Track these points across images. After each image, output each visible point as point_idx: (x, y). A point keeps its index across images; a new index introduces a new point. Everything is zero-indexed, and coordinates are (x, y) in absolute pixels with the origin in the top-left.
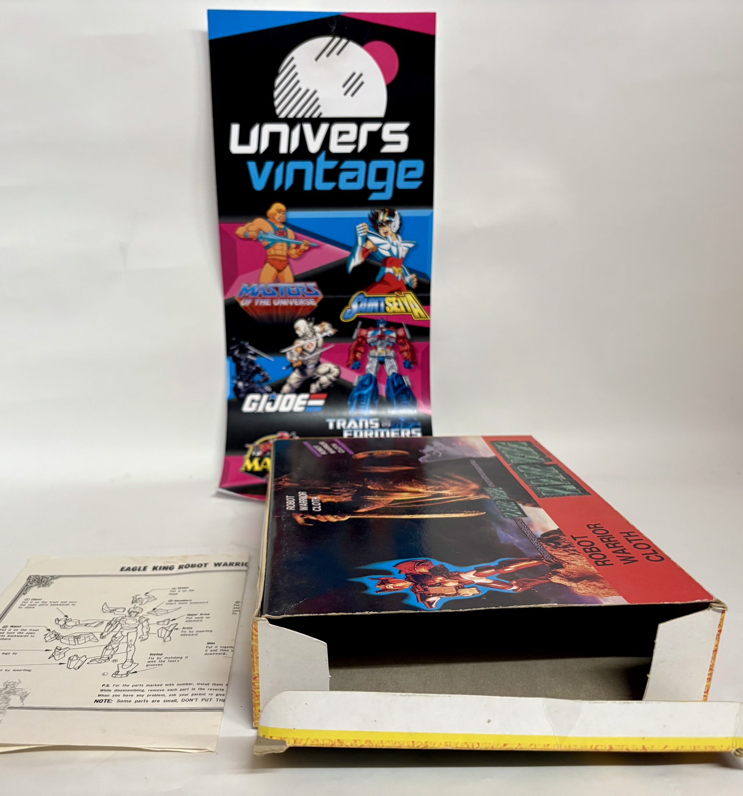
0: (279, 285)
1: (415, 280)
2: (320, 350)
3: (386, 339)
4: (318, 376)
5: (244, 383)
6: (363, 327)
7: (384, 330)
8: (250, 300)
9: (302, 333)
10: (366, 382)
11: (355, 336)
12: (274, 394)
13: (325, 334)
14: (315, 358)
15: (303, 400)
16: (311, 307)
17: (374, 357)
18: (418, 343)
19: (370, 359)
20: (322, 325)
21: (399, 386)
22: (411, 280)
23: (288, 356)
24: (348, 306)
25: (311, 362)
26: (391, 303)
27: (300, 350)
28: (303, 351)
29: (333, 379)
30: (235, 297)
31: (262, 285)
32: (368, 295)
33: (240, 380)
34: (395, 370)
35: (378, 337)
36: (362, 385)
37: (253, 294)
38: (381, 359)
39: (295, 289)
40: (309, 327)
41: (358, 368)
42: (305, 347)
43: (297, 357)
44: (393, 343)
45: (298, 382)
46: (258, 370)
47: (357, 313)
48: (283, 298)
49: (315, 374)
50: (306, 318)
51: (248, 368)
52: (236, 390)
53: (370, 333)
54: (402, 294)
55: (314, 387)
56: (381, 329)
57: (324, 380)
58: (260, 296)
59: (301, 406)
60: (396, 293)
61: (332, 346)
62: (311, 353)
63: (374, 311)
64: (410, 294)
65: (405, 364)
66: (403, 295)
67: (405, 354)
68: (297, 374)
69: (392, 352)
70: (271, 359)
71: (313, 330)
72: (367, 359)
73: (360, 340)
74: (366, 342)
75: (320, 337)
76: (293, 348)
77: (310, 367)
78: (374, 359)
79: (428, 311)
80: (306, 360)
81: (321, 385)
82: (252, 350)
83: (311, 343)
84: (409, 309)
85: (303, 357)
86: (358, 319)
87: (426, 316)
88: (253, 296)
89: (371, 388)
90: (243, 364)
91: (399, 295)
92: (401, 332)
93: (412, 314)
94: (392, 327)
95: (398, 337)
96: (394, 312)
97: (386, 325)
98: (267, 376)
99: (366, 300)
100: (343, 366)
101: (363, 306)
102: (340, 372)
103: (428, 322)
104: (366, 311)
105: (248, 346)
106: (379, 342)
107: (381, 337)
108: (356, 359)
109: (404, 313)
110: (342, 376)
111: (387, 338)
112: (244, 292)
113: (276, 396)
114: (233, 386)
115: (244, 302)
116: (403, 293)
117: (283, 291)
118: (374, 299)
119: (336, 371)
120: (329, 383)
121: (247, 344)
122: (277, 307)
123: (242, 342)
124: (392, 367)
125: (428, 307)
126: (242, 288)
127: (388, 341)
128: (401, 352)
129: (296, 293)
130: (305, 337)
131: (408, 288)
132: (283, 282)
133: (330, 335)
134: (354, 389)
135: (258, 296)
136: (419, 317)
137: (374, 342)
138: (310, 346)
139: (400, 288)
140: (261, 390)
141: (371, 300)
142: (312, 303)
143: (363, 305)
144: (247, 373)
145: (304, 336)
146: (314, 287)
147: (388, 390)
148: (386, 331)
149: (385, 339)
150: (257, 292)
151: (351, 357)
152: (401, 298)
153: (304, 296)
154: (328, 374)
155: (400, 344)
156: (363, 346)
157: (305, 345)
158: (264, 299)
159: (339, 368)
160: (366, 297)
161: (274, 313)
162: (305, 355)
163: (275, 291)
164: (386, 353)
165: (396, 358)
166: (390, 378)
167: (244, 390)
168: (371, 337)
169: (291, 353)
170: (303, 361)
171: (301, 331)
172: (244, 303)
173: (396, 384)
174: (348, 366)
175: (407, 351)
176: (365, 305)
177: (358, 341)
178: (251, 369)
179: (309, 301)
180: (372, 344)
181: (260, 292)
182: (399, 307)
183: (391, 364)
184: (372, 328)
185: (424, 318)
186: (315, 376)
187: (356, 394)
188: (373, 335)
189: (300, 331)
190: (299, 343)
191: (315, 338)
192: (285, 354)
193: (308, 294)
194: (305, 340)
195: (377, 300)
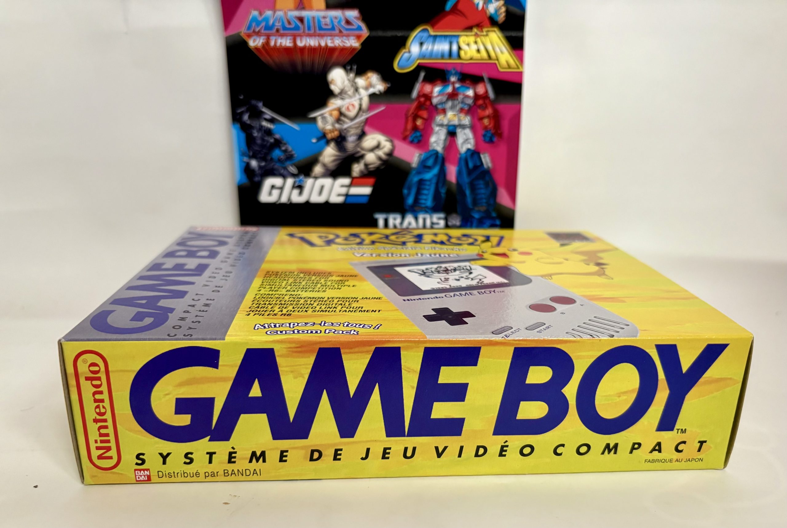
0: (305, 14)
1: (503, 9)
2: (364, 114)
3: (459, 100)
4: (363, 152)
5: (259, 162)
6: (426, 80)
7: (457, 85)
8: (262, 38)
9: (339, 89)
10: (430, 163)
11: (415, 94)
12: (302, 177)
13: (371, 91)
14: (357, 126)
15: (343, 186)
16: (352, 49)
17: (442, 125)
18: (505, 106)
19: (437, 129)
20: (367, 77)
21: (476, 167)
22: (497, 10)
23: (320, 123)
24: (405, 48)
25: (353, 131)
26: (468, 45)
27: (336, 113)
28: (341, 115)
29: (384, 157)
30: (241, 32)
31: (280, 14)
32: (434, 31)
33: (254, 156)
34: (470, 145)
35: (447, 96)
36: (424, 166)
37: (267, 28)
38: (451, 128)
39: (328, 20)
40: (349, 80)
41: (419, 142)
42: (344, 110)
43: (333, 125)
44: (469, 105)
45: (334, 161)
46: (278, 143)
47: (418, 59)
48: (310, 35)
49: (359, 149)
50: (344, 67)
51: (263, 140)
52: (247, 170)
53: (437, 89)
54: (482, 31)
55: (357, 169)
56: (453, 83)
57: (371, 158)
58: (278, 30)
59: (339, 195)
60: (475, 30)
61: (382, 108)
62: (352, 119)
63: (443, 57)
64: (494, 31)
65: (484, 136)
66: (485, 33)
67: (486, 122)
68: (333, 149)
69: (466, 118)
70: (295, 126)
71: (354, 84)
72: (432, 129)
73: (422, 99)
74: (431, 103)
75: (364, 94)
76: (325, 111)
77: (351, 139)
78: (440, 128)
79: (521, 58)
80: (345, 129)
81: (366, 165)
82: (268, 113)
83: (351, 103)
84: (493, 54)
85: (341, 124)
86: (420, 68)
87: (517, 66)
88: (267, 32)
89: (435, 171)
90: (255, 134)
91: (479, 33)
92: (480, 89)
93: (496, 62)
94: (468, 82)
95: (477, 97)
96: (471, 59)
97: (460, 78)
98: (291, 151)
99: (431, 39)
100: (398, 138)
101: (427, 49)
102: (394, 146)
103: (520, 74)
104: (431, 55)
105: (263, 108)
106: (450, 104)
107: (453, 96)
108: (415, 128)
109: (485, 60)
110: (397, 154)
111: (460, 97)
112: (254, 25)
113: (305, 180)
114: (244, 165)
115: (254, 41)
116: (485, 30)
117: (312, 24)
118: (443, 39)
119: (387, 146)
120: (378, 163)
121: (260, 105)
122: (302, 49)
123: (254, 102)
124: (466, 141)
125: (519, 52)
126: (251, 17)
127: (463, 102)
128: (481, 119)
129: (330, 27)
130: (344, 95)
131: (493, 22)
132: (311, 9)
133: (380, 91)
134: (414, 172)
135: (274, 31)
136: (506, 66)
137: (442, 103)
138: (351, 108)
139: (481, 23)
140: (282, 171)
141: (438, 39)
142: (354, 43)
143: (428, 47)
144: (263, 146)
145: (342, 94)
146: (356, 18)
147: (459, 173)
148: (458, 88)
149: (457, 99)
150: (273, 25)
151: (410, 126)
152: (483, 38)
153: (340, 31)
154: (377, 150)
155: (479, 107)
156: (426, 109)
157: (343, 106)
158: (282, 36)
159: (391, 141)
160: (430, 36)
161: (298, 58)
162: (344, 122)
163: (299, 24)
164: (460, 120)
165: (473, 128)
166: (464, 156)
167: (260, 172)
168: (438, 96)
169: (324, 118)
170: (340, 131)
171: (337, 86)
172: (255, 43)
173: (471, 165)
174: (405, 139)
175: (488, 117)
176: (430, 48)
177: (420, 102)
178: (268, 141)
179: (348, 40)
180: (440, 107)
181: (277, 24)
182: (478, 51)
183: (465, 137)
184: (439, 82)
185: (514, 68)
186: (358, 152)
187: (416, 179)
188: (441, 93)
189: (335, 85)
190: (334, 104)
191: (357, 97)
192: (314, 119)
193: (347, 30)
194: (342, 99)
195: (448, 40)
